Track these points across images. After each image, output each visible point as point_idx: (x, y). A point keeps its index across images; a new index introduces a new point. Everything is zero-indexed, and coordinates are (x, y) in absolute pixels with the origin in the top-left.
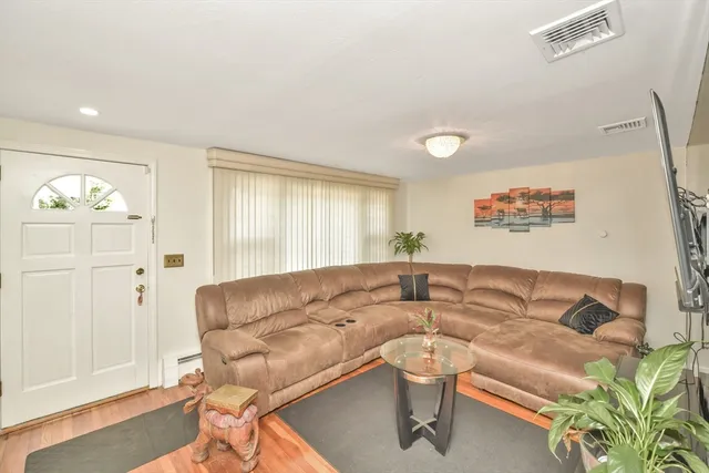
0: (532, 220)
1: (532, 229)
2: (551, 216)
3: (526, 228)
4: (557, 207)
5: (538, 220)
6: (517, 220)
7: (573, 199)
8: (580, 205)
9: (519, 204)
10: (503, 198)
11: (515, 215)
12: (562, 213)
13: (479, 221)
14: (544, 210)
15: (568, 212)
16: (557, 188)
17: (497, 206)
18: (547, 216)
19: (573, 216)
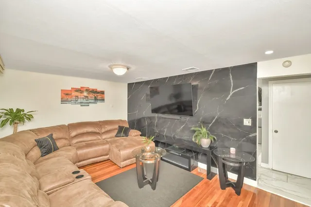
0: (90, 101)
1: (90, 105)
2: (97, 100)
3: (87, 104)
4: (99, 97)
5: (93, 101)
6: (85, 101)
7: (104, 94)
8: (106, 96)
9: (85, 94)
10: (77, 90)
11: (83, 98)
12: (101, 99)
13: (63, 101)
14: (95, 97)
15: (102, 99)
16: (99, 89)
17: (74, 94)
18: (96, 99)
19: (104, 100)
